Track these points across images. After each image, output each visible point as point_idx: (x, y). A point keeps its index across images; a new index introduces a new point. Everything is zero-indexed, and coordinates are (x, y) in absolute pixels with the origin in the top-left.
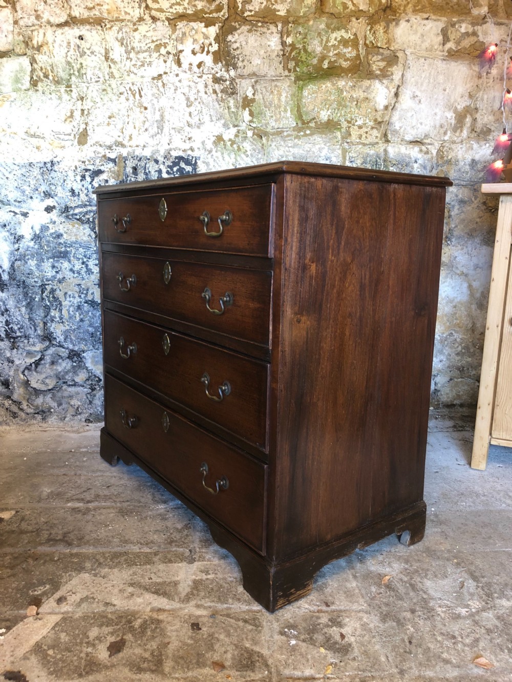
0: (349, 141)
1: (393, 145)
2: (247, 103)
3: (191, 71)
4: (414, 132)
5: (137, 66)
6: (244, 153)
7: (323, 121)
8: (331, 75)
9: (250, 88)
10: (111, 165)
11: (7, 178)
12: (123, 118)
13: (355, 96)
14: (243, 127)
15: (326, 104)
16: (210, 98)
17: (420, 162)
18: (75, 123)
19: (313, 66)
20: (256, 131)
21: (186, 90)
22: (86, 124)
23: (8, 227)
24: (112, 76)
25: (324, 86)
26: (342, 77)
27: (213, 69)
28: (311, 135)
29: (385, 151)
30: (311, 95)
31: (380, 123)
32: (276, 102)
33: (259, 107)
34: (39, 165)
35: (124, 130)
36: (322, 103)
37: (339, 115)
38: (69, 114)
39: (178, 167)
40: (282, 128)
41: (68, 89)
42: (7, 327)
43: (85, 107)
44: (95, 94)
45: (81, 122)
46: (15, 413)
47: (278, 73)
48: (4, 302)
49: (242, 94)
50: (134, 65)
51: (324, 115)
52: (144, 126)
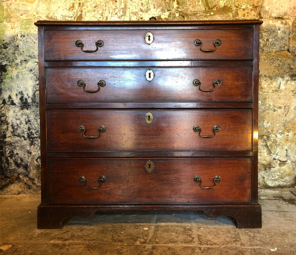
0: (237, 18)
1: (264, 19)
4: (277, 12)
7: (221, 7)
11: (34, 42)
12: (103, 7)
14: (173, 11)
17: (282, 29)
18: (75, 11)
20: (181, 13)
22: (82, 11)
23: (33, 71)
28: (214, 15)
31: (256, 7)
35: (103, 14)
37: (231, 3)
38: (71, 5)
40: (197, 11)
42: (28, 132)
43: (81, 2)
45: (79, 10)
46: (30, 186)
48: (28, 116)
51: (222, 3)
52: (115, 12)
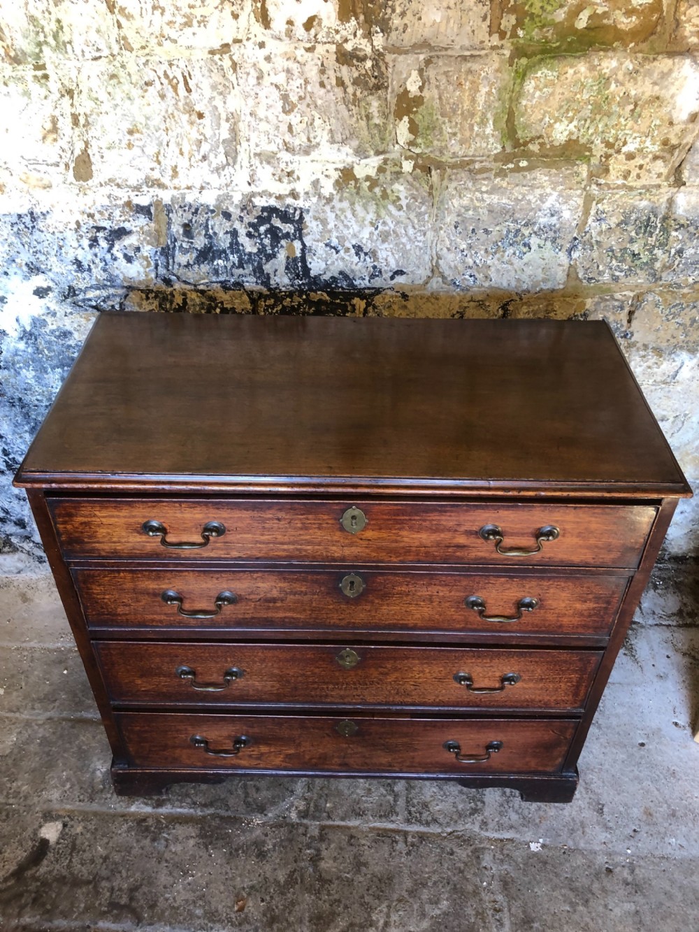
0: (602, 181)
1: (690, 189)
2: (407, 105)
3: (290, 37)
5: (177, 25)
6: (394, 202)
7: (556, 143)
8: (591, 44)
9: (415, 74)
10: (142, 220)
12: (157, 134)
13: (633, 93)
14: (395, 153)
15: (568, 111)
16: (331, 96)
18: (63, 143)
19: (555, 25)
20: (420, 162)
21: (281, 79)
22: (87, 143)
24: (125, 45)
25: (571, 71)
26: (614, 50)
27: (337, 32)
28: (529, 169)
29: (671, 202)
30: (541, 90)
31: (674, 147)
32: (466, 105)
33: (431, 114)
34: (7, 219)
35: (161, 158)
36: (561, 107)
37: (591, 131)
38: (49, 126)
39: (268, 226)
40: (473, 156)
41: (39, 73)
43: (80, 110)
44: (95, 83)
45: (75, 139)
47: (477, 42)
49: (396, 88)
50: (170, 23)
51: (561, 132)
52: (199, 151)
